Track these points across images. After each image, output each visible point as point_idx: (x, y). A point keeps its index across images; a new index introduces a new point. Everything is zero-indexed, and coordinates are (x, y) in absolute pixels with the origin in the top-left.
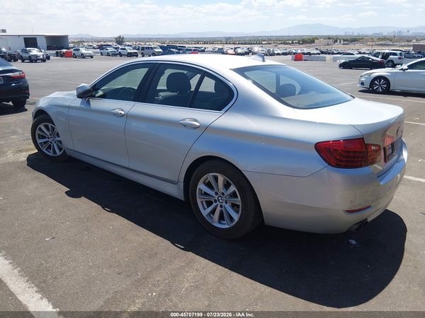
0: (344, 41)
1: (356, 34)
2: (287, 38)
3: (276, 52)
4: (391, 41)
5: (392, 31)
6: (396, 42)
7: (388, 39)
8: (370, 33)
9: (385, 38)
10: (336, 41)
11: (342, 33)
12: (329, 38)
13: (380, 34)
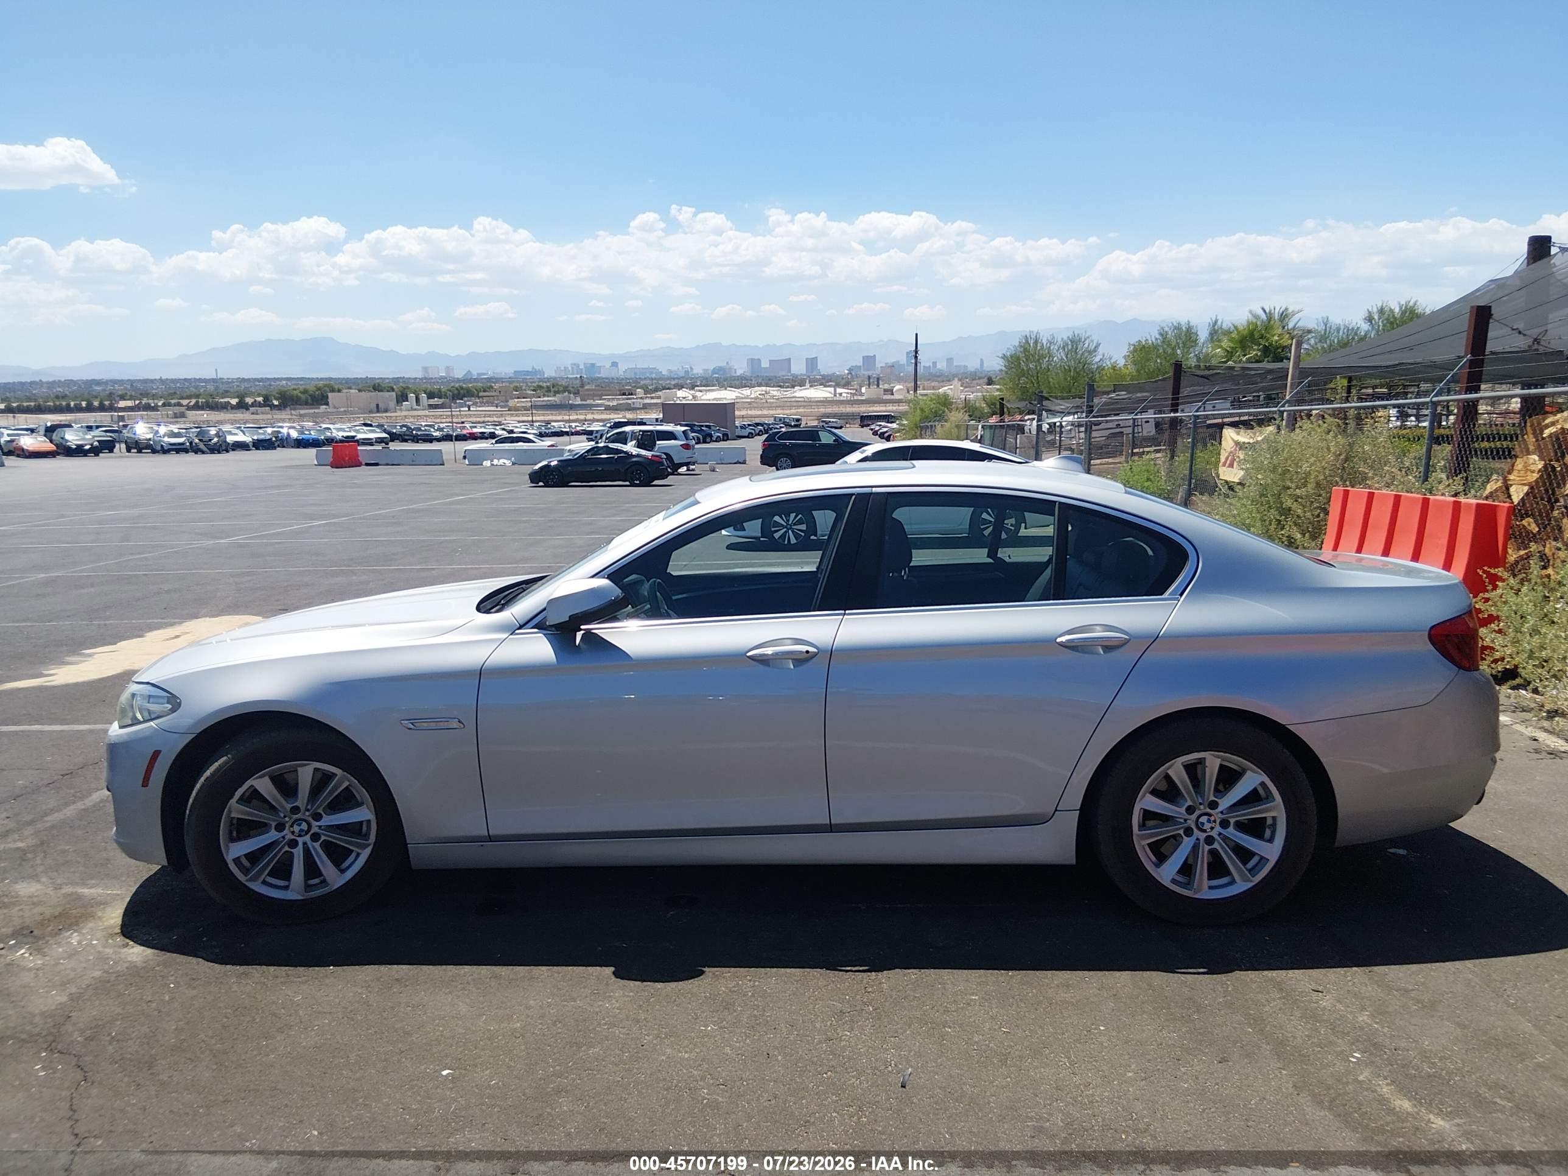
0: (431, 396)
1: (459, 374)
2: (211, 388)
3: (230, 439)
4: (576, 393)
5: (568, 362)
6: (593, 396)
7: (566, 389)
8: (505, 369)
9: (553, 387)
10: (402, 398)
11: (413, 372)
12: (377, 387)
13: (535, 372)
